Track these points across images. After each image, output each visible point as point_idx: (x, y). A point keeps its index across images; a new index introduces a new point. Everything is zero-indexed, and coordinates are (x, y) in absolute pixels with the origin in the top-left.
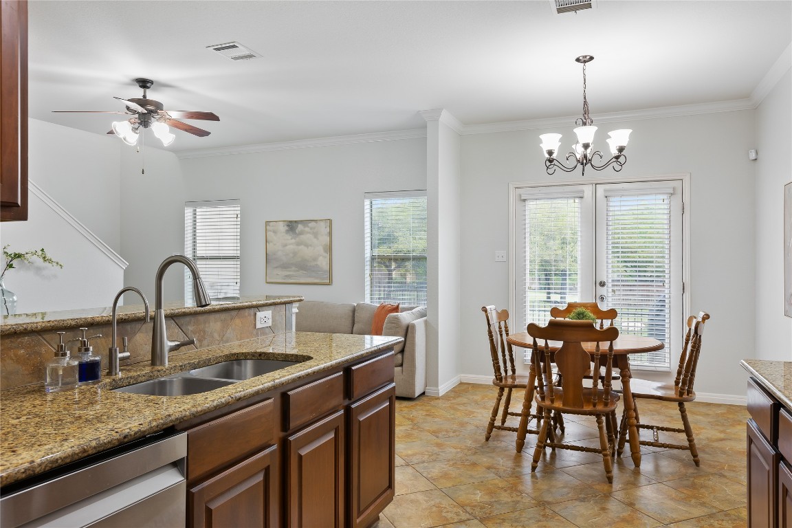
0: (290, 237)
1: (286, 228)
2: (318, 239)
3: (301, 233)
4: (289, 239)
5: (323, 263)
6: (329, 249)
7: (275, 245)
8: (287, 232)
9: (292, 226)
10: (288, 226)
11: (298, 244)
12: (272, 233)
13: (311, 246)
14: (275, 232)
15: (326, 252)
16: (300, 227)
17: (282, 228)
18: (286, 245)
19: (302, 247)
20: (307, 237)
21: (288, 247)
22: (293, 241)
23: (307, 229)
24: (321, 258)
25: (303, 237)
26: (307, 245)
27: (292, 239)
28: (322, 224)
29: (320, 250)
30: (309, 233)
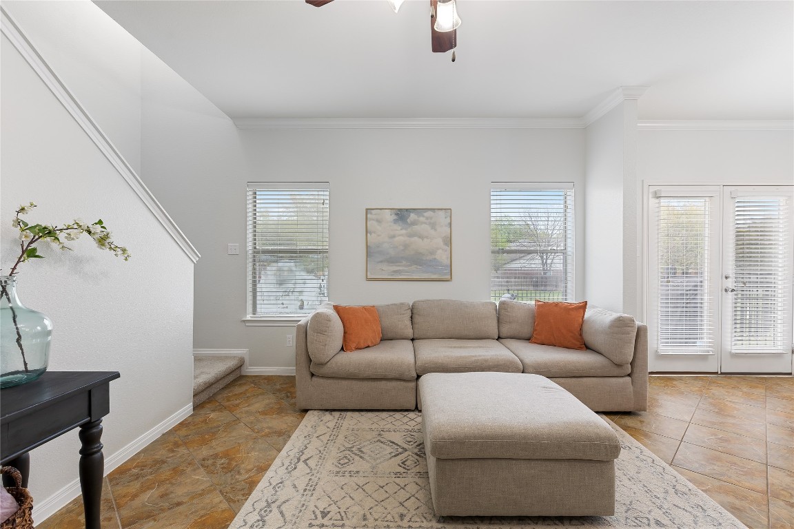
0: (400, 228)
1: (395, 217)
2: (436, 230)
3: (414, 223)
4: (398, 229)
5: (442, 256)
6: (448, 241)
7: (379, 236)
8: (395, 221)
9: (402, 215)
10: (397, 214)
11: (410, 236)
12: (375, 223)
13: (427, 237)
14: (379, 221)
15: (446, 244)
16: (413, 216)
17: (389, 217)
18: (394, 236)
19: (416, 239)
20: (422, 228)
21: (397, 239)
22: (404, 232)
23: (422, 219)
24: (440, 252)
25: (416, 228)
26: (421, 237)
27: (401, 229)
28: (442, 213)
29: (439, 242)
30: (425, 223)
